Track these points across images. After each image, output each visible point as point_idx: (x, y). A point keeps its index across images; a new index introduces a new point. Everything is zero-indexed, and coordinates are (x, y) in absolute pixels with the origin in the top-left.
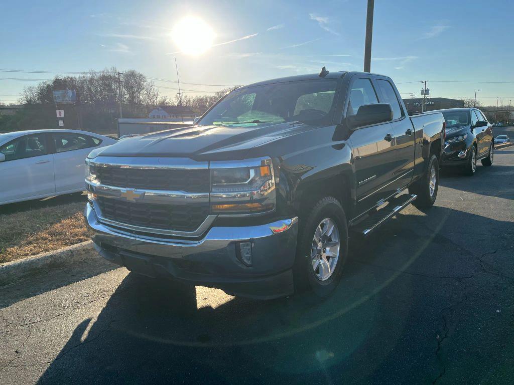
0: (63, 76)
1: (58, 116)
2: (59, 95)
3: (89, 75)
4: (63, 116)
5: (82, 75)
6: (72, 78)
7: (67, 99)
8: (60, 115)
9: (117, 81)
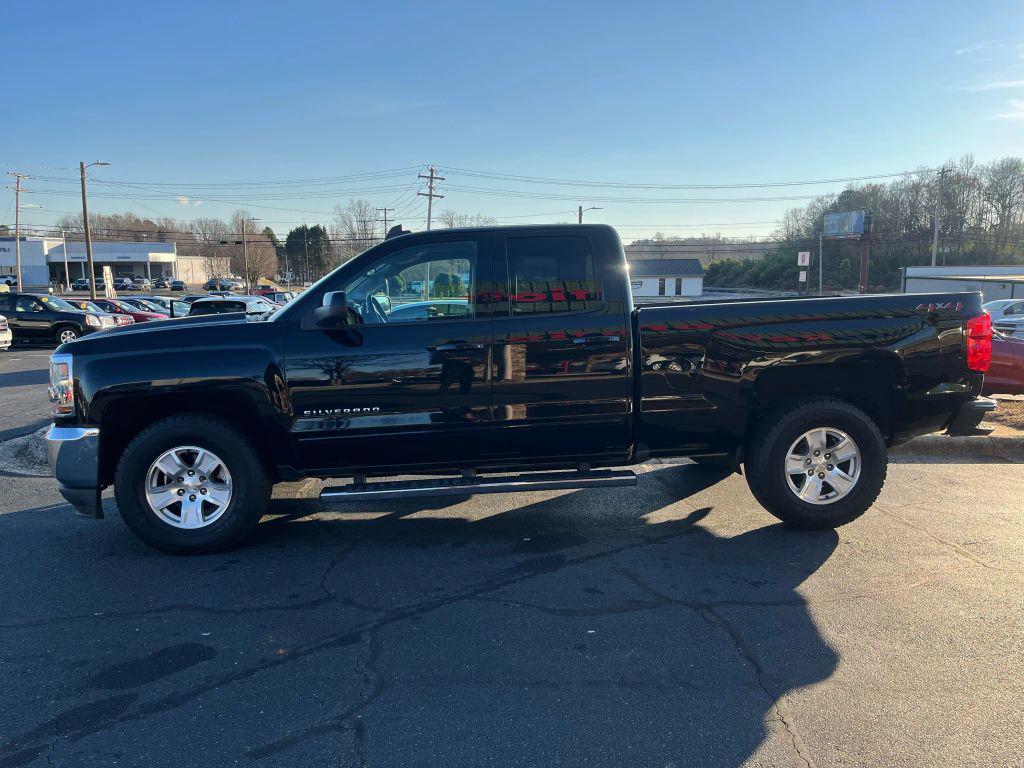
0: (860, 185)
1: (800, 263)
2: (835, 222)
3: (915, 178)
4: (807, 263)
5: (898, 179)
6: (876, 186)
7: (846, 228)
8: (803, 262)
9: (970, 183)
